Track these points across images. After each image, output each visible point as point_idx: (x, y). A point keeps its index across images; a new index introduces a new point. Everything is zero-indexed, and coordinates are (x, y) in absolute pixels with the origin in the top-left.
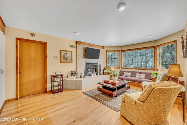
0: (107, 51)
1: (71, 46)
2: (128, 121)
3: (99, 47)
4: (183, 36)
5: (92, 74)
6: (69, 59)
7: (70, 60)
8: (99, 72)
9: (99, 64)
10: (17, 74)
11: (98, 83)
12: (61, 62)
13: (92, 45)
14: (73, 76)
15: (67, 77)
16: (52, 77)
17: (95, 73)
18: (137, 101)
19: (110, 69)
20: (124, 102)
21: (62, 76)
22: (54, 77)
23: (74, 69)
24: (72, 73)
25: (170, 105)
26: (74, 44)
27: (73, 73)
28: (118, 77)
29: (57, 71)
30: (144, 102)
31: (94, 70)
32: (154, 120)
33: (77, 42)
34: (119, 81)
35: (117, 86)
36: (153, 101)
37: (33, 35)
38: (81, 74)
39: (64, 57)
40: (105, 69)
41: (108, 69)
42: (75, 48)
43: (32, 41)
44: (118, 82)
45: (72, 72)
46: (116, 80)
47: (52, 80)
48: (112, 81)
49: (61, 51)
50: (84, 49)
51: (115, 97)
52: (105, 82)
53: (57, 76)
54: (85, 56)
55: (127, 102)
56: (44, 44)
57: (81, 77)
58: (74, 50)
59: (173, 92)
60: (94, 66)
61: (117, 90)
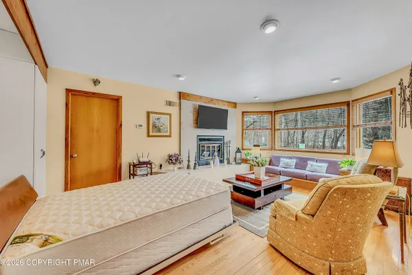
0: (243, 112)
1: (170, 104)
2: (282, 255)
3: (226, 104)
4: (401, 80)
5: (212, 162)
6: (166, 130)
7: (167, 132)
8: (225, 157)
9: (225, 142)
10: (66, 159)
11: (224, 181)
12: (148, 136)
13: (211, 100)
14: (172, 165)
15: (161, 166)
16: (131, 166)
17: (217, 159)
18: (300, 214)
19: (249, 151)
20: (275, 217)
21: (151, 164)
22: (134, 166)
23: (174, 150)
24: (171, 160)
25: (365, 223)
26: (175, 99)
27: (173, 160)
28: (266, 168)
29: (140, 155)
30: (313, 216)
31: (216, 153)
32: (333, 252)
33: (181, 95)
34: (269, 176)
35: (263, 185)
36: (330, 212)
37: (96, 82)
38: (189, 161)
39: (155, 126)
40: (238, 151)
41: (245, 152)
42: (178, 108)
43: (94, 95)
44: (266, 178)
45: (170, 156)
46: (261, 174)
47: (132, 172)
48: (253, 176)
49: (148, 114)
50: (194, 108)
51: (259, 209)
52: (239, 178)
53: (141, 164)
54: (197, 123)
55: (281, 216)
56: (117, 101)
57: (188, 167)
58: (174, 111)
59: (369, 195)
60: (216, 145)
61: (262, 195)
